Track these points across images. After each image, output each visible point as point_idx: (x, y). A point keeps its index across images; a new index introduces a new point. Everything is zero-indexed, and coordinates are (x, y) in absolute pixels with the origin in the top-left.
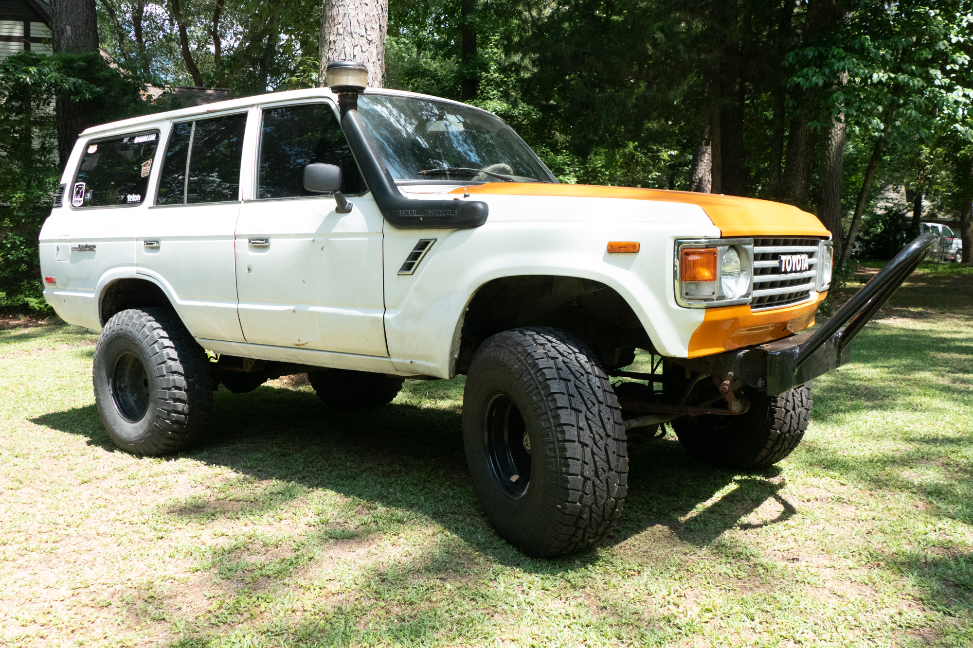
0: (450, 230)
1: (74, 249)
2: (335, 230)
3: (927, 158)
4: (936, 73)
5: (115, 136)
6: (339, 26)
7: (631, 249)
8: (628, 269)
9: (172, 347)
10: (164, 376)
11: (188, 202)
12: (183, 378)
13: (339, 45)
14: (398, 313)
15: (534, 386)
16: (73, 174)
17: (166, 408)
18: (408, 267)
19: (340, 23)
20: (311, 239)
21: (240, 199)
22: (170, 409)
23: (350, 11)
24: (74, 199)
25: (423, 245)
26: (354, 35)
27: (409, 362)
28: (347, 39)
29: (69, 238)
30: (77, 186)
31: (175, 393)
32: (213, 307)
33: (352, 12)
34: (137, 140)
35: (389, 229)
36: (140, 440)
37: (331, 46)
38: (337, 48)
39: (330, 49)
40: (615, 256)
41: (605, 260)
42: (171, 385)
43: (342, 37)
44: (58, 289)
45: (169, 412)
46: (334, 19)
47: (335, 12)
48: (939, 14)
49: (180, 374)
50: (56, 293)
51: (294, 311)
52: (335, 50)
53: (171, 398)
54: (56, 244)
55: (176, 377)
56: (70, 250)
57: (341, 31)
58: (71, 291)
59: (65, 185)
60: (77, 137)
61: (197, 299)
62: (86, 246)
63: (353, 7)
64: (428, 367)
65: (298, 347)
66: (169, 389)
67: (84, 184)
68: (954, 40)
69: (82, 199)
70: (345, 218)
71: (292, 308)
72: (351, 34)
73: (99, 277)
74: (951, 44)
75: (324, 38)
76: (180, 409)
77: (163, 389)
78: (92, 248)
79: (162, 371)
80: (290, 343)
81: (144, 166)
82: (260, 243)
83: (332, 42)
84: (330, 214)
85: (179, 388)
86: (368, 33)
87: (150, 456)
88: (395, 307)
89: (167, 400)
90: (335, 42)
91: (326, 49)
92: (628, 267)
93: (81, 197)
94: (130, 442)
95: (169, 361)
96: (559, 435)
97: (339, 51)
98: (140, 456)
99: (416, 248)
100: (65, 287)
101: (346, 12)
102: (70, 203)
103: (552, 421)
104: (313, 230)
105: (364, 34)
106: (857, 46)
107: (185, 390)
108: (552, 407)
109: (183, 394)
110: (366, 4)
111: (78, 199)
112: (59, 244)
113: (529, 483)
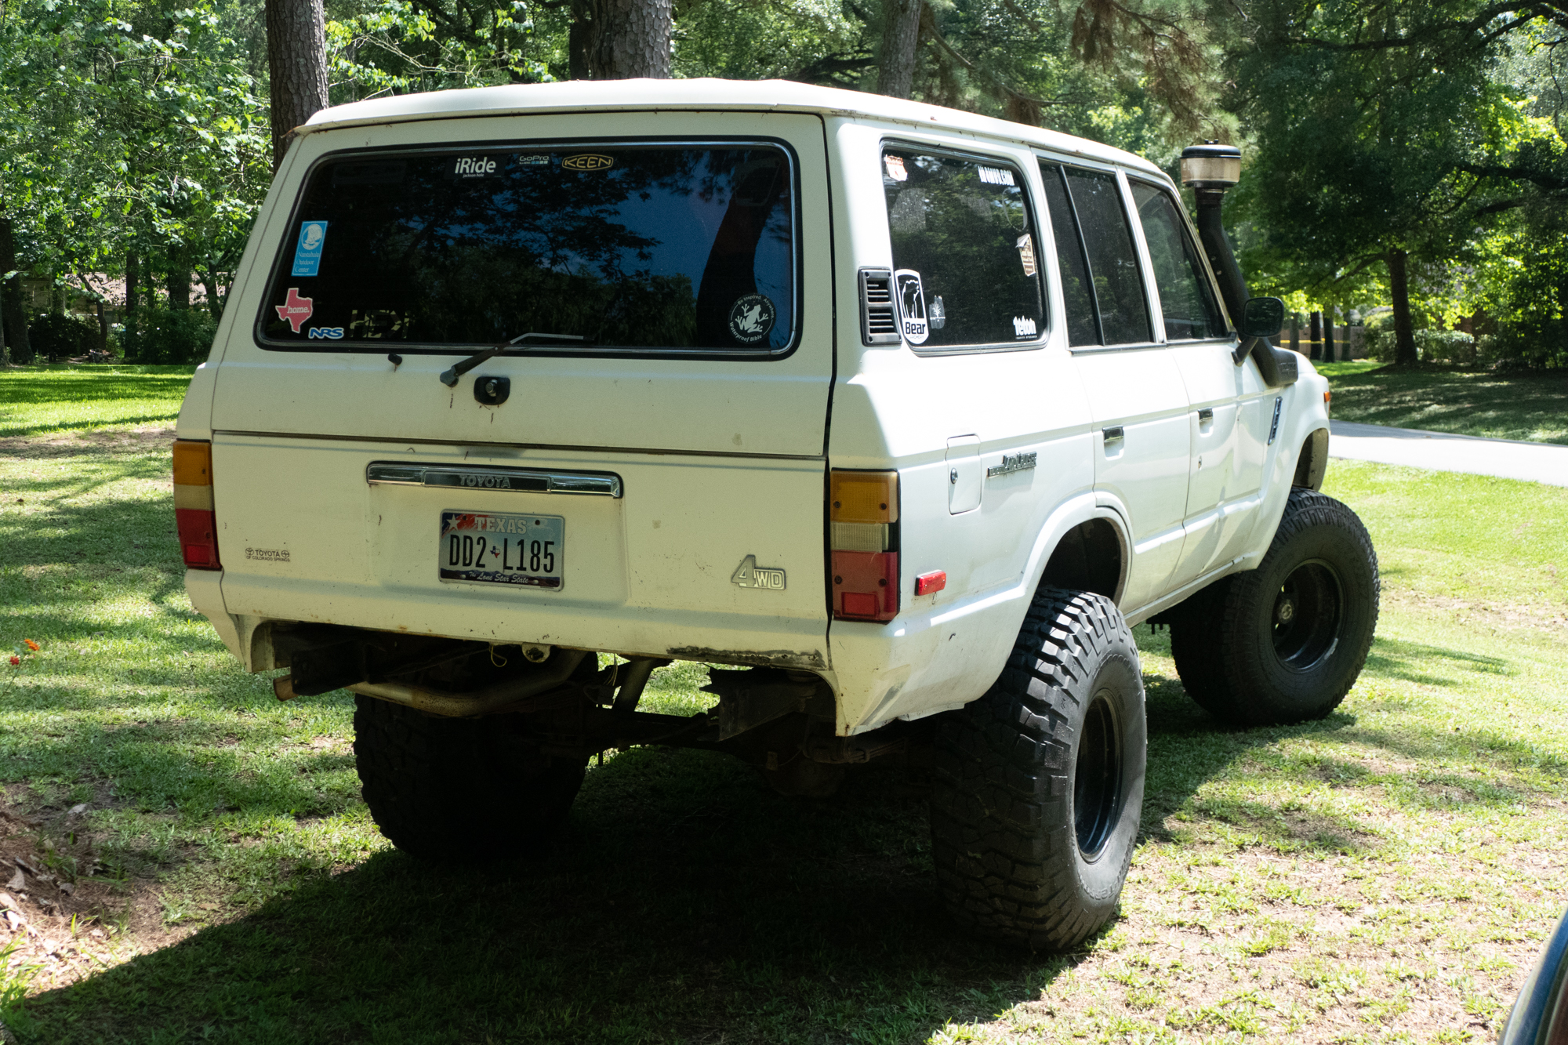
5: (940, 146)
14: (1266, 494)
18: (1273, 433)
24: (904, 321)
25: (1278, 405)
27: (1242, 558)
30: (901, 281)
32: (1167, 543)
50: (935, 621)
56: (983, 478)
58: (975, 597)
67: (919, 276)
69: (925, 321)
73: (1036, 536)
78: (1027, 462)
81: (1021, 247)
93: (920, 312)
99: (1276, 409)
111: (915, 320)
112: (954, 463)
113: (1336, 640)
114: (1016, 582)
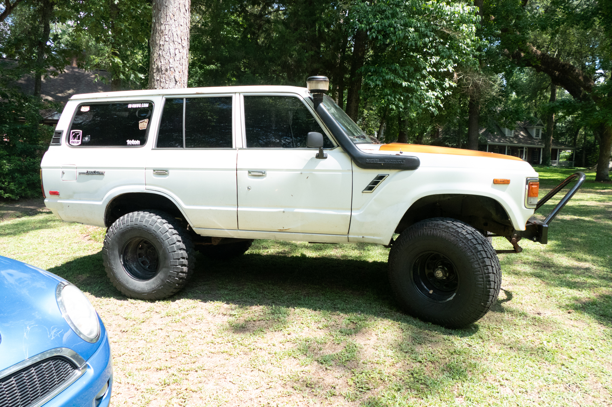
0: (397, 170)
1: (80, 173)
2: (317, 168)
3: (366, 115)
4: (421, 83)
5: (108, 102)
6: (166, 37)
7: (506, 182)
8: (504, 191)
9: (177, 234)
10: (175, 251)
11: (186, 147)
12: (185, 252)
13: (166, 47)
14: (361, 212)
15: (468, 248)
16: (69, 124)
17: (176, 271)
18: (370, 188)
19: (166, 35)
20: (300, 172)
21: (234, 147)
22: (179, 271)
23: (173, 28)
24: (71, 141)
25: (381, 178)
26: (175, 43)
27: (361, 237)
28: (171, 44)
29: (75, 166)
30: (73, 133)
31: (182, 261)
32: (216, 210)
33: (174, 29)
34: (130, 106)
35: (356, 169)
36: (153, 291)
37: (161, 48)
38: (165, 49)
39: (160, 49)
40: (497, 185)
41: (492, 187)
42: (180, 256)
43: (168, 43)
44: (60, 199)
45: (178, 273)
46: (163, 32)
47: (163, 27)
48: (421, 58)
49: (184, 249)
50: (59, 201)
51: (284, 212)
52: (164, 50)
53: (179, 264)
54: (61, 170)
55: (182, 252)
56: (78, 174)
57: (167, 39)
58: (76, 200)
59: (63, 131)
60: (68, 100)
61: (201, 205)
62: (95, 172)
63: (174, 26)
64: (374, 239)
65: (281, 231)
66: (179, 259)
67: (81, 131)
68: (428, 70)
69: (80, 141)
70: (322, 161)
71: (282, 210)
72: (174, 41)
73: (108, 191)
74: (427, 72)
75: (156, 42)
76: (184, 270)
77: (174, 259)
78: (102, 174)
79: (174, 249)
80: (276, 229)
81: (141, 123)
82: (260, 174)
83: (162, 45)
84: (312, 159)
85: (183, 258)
86: (183, 42)
87: (159, 300)
88: (358, 209)
89: (177, 265)
90: (163, 45)
91: (157, 48)
92: (504, 190)
93: (79, 139)
94: (145, 293)
95: (177, 242)
96: (486, 271)
97: (166, 51)
98: (152, 300)
99: (376, 179)
100: (69, 197)
101: (170, 28)
102: (67, 143)
103: (481, 264)
104: (301, 167)
105: (180, 43)
106: (393, 68)
107: (187, 259)
108: (481, 258)
109: (185, 262)
110: (181, 25)
111: (76, 140)
112: (64, 170)
113: (455, 294)
114: (100, 201)
